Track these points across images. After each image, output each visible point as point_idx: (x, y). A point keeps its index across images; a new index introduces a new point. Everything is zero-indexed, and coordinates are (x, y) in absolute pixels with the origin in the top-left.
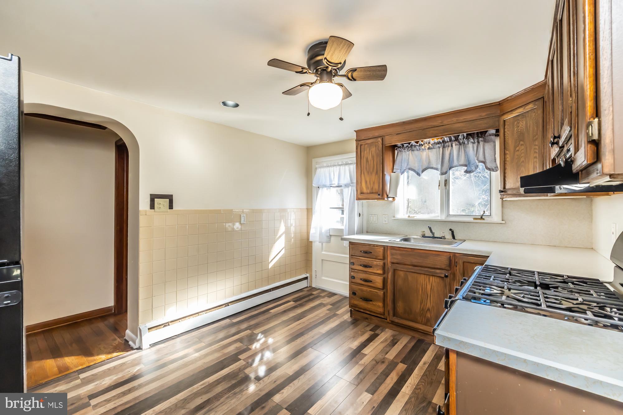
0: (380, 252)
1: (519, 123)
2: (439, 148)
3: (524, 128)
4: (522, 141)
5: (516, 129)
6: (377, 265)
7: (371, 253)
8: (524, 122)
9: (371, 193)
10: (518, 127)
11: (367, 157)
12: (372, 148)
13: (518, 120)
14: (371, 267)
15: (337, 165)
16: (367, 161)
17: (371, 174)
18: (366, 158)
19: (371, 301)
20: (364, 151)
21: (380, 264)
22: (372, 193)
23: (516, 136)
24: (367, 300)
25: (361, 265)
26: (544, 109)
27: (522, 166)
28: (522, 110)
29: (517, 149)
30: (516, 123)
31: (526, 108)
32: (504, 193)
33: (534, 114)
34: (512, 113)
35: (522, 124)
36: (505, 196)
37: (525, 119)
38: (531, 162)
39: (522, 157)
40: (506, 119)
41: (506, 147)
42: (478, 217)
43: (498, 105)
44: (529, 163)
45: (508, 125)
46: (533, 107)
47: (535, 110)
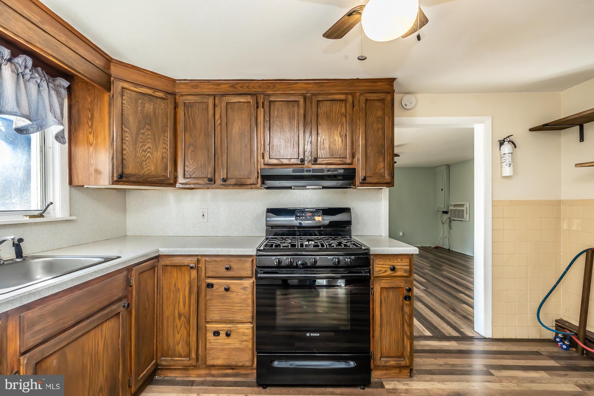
1: (144, 104)
3: (152, 113)
4: (149, 126)
5: (140, 108)
8: (152, 107)
10: (144, 107)
13: (144, 100)
23: (140, 117)
26: (176, 107)
27: (149, 152)
28: (150, 92)
29: (142, 131)
30: (140, 101)
31: (156, 93)
32: (124, 179)
33: (163, 105)
34: (135, 87)
35: (149, 107)
36: (121, 183)
37: (152, 103)
38: (160, 151)
39: (148, 142)
40: (126, 89)
41: (124, 122)
42: (37, 213)
43: (108, 60)
44: (157, 152)
45: (128, 97)
46: (164, 97)
47: (165, 101)
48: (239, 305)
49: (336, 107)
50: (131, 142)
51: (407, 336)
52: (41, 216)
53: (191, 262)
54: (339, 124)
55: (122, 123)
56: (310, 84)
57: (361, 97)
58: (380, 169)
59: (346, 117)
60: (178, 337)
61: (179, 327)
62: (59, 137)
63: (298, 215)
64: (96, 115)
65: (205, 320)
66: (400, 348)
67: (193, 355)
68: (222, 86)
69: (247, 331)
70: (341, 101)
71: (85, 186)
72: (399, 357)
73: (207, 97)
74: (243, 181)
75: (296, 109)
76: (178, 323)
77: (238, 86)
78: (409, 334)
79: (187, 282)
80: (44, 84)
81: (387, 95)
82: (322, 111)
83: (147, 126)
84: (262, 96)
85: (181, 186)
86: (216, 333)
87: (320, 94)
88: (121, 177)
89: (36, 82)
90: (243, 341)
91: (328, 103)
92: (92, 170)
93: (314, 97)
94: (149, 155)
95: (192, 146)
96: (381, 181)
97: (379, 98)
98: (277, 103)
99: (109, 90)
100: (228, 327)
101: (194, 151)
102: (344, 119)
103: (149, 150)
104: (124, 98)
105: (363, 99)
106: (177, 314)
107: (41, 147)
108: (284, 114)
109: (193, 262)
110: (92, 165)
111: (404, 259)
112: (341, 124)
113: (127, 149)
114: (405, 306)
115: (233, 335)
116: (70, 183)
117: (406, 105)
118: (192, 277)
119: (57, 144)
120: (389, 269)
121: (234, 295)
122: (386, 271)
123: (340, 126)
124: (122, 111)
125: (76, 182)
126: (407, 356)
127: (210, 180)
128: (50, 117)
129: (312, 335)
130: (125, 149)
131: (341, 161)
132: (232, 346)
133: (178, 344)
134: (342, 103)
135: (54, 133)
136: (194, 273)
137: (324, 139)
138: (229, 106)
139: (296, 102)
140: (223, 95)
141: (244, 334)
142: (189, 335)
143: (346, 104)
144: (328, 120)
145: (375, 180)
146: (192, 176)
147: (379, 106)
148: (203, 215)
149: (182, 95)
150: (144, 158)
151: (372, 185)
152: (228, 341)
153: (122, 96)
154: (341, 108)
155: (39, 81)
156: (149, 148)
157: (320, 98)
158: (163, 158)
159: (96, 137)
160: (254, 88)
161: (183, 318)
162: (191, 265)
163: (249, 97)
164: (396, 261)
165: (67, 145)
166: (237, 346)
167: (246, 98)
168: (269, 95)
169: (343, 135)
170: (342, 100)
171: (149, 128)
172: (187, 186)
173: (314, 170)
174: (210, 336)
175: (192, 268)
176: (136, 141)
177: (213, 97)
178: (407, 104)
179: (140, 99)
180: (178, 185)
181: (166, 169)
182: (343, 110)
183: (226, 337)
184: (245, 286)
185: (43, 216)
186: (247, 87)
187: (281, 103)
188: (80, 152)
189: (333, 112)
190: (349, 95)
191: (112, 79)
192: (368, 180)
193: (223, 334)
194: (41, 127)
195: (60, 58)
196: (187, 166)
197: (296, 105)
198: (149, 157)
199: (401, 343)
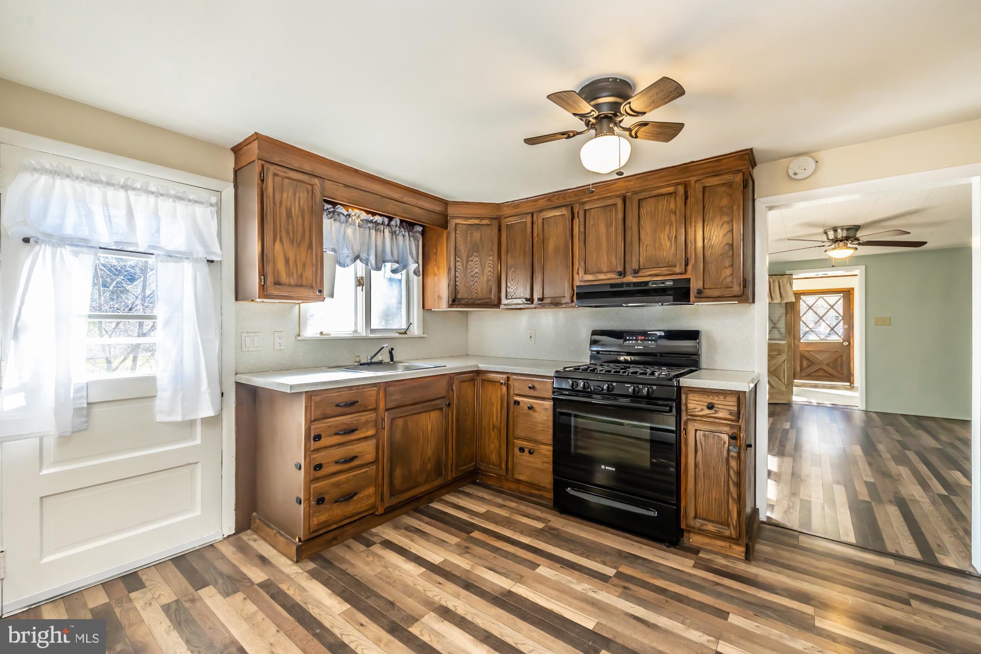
0: (371, 397)
1: (473, 234)
2: (370, 229)
3: (479, 240)
4: (476, 252)
5: (469, 238)
6: (367, 422)
7: (357, 402)
8: (479, 235)
9: (297, 286)
10: (472, 237)
11: (289, 207)
12: (300, 193)
13: (472, 230)
14: (356, 430)
15: (139, 189)
16: (289, 215)
17: (299, 245)
18: (286, 208)
19: (356, 494)
20: (282, 191)
21: (371, 417)
22: (301, 286)
23: (470, 246)
24: (348, 497)
25: (336, 434)
26: (500, 230)
27: (476, 277)
28: (477, 222)
29: (471, 259)
30: (469, 232)
31: (482, 221)
32: (456, 303)
33: (489, 230)
34: (465, 221)
35: (477, 235)
36: (455, 306)
37: (479, 231)
38: (486, 275)
39: (476, 268)
40: (459, 224)
41: (457, 253)
42: (403, 331)
43: (445, 203)
44: (483, 275)
45: (460, 231)
46: (489, 223)
47: (490, 227)
48: (541, 426)
49: (663, 204)
50: (462, 270)
51: (733, 498)
52: (405, 333)
53: (502, 378)
54: (667, 224)
55: (456, 254)
56: (630, 181)
57: (697, 185)
58: (726, 277)
59: (675, 214)
60: (492, 446)
61: (493, 437)
62: (416, 273)
63: (628, 338)
64: (439, 250)
65: (513, 435)
66: (723, 512)
67: (504, 466)
68: (540, 201)
69: (548, 453)
70: (669, 195)
71: (433, 310)
72: (722, 524)
73: (525, 215)
74: (557, 300)
75: (614, 214)
76: (493, 434)
77: (554, 199)
78: (735, 496)
79: (499, 397)
80: (407, 234)
81: (736, 175)
82: (645, 212)
83: (475, 253)
84: (577, 205)
85: (505, 307)
86: (522, 450)
87: (643, 191)
88: (454, 301)
89: (402, 234)
90: (544, 462)
91: (653, 200)
92: (436, 296)
93: (634, 196)
94: (476, 279)
95: (513, 268)
96: (727, 293)
97: (723, 182)
98: (592, 211)
99: (446, 228)
100: (531, 446)
101: (514, 272)
102: (673, 217)
103: (476, 275)
104: (457, 232)
105: (699, 187)
106: (491, 426)
107: (406, 280)
108: (600, 221)
109: (503, 379)
110: (436, 292)
111: (729, 397)
112: (669, 223)
113: (459, 275)
114: (730, 459)
115: (535, 455)
116: (423, 307)
117: (795, 174)
118: (503, 392)
119: (415, 277)
120: (705, 408)
121: (536, 414)
122: (702, 410)
123: (668, 226)
124: (456, 244)
125: (427, 307)
126: (733, 525)
127: (529, 300)
128: (410, 260)
129: (607, 468)
130: (458, 277)
131: (668, 270)
132: (535, 465)
133: (492, 453)
134: (671, 198)
135: (413, 269)
136: (504, 388)
137: (647, 245)
138: (545, 222)
139: (614, 206)
140: (541, 211)
141: (545, 456)
142: (500, 446)
143: (675, 197)
144: (652, 222)
145: (716, 293)
146: (513, 297)
147: (724, 192)
148: (531, 337)
149: (505, 218)
150: (472, 283)
151: (714, 299)
152: (531, 459)
153: (456, 231)
154: (670, 203)
155: (403, 233)
156: (477, 273)
157: (642, 196)
158: (488, 281)
159: (438, 269)
160: (570, 197)
161: (496, 430)
162: (501, 381)
163: (564, 208)
164: (717, 399)
165: (421, 276)
166: (540, 466)
167: (561, 210)
168: (584, 203)
169: (672, 237)
170: (671, 194)
171: (476, 254)
172: (509, 307)
173: (635, 284)
174: (517, 450)
175: (502, 384)
176: (466, 268)
177: (530, 215)
178: (797, 172)
179: (469, 230)
180: (502, 307)
181: (491, 291)
182: (672, 206)
183: (529, 455)
184: (546, 407)
185: (406, 334)
186: (562, 198)
187: (597, 209)
188: (430, 281)
189: (658, 210)
190: (680, 185)
191: (449, 218)
192: (708, 293)
193: (527, 451)
194: (405, 267)
195: (412, 218)
196: (509, 287)
197: (614, 210)
198: (476, 281)
199: (724, 505)
